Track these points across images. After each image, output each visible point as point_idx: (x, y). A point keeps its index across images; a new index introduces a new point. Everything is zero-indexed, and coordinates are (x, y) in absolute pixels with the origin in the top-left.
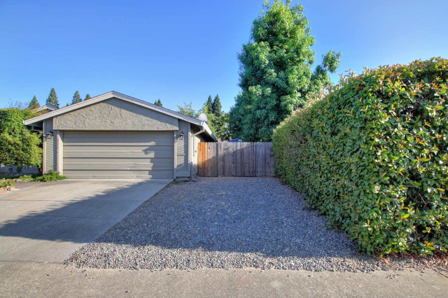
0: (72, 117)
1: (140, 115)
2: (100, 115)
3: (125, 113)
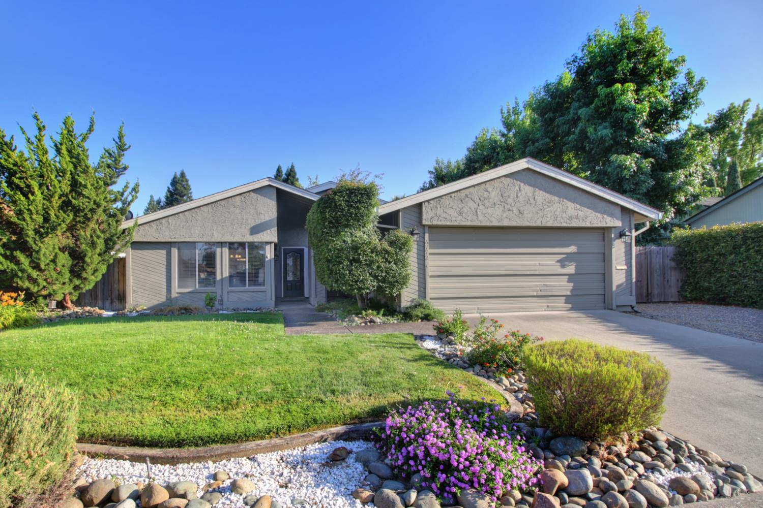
0: (456, 201)
1: (564, 200)
2: (501, 198)
3: (541, 196)
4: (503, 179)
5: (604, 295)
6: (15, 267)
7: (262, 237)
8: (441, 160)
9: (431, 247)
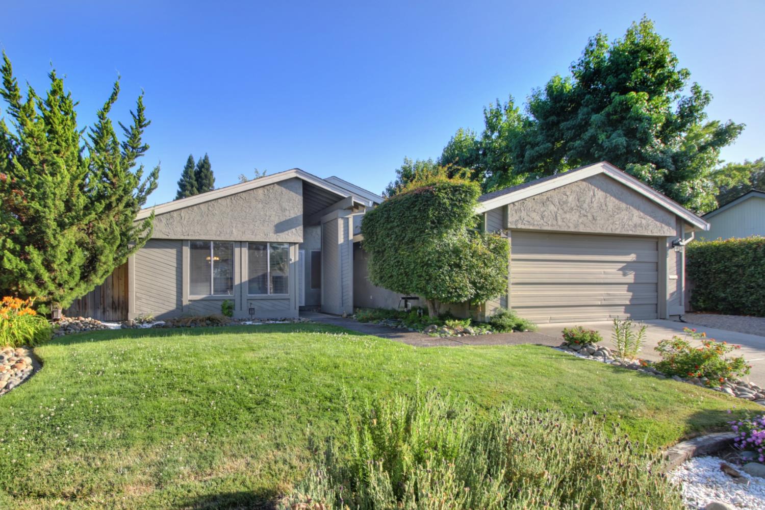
1: (631, 207)
3: (612, 202)
4: (580, 183)
5: (657, 304)
6: (25, 267)
9: (514, 252)
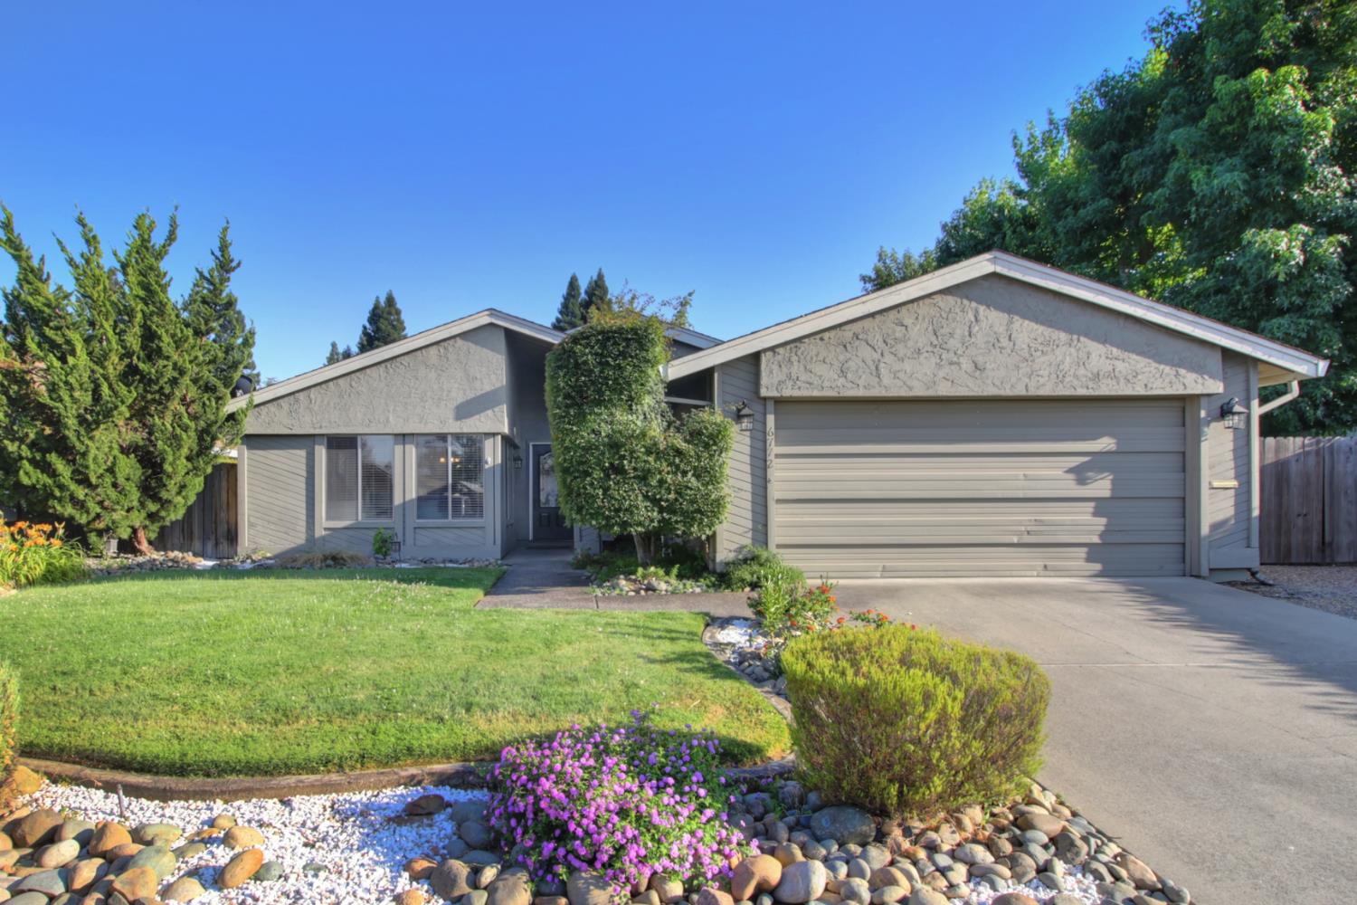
0: (832, 348)
1: (1082, 339)
2: (933, 339)
4: (938, 298)
5: (1184, 544)
6: (49, 481)
7: (478, 423)
8: (889, 252)
9: (778, 443)
